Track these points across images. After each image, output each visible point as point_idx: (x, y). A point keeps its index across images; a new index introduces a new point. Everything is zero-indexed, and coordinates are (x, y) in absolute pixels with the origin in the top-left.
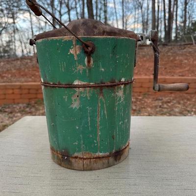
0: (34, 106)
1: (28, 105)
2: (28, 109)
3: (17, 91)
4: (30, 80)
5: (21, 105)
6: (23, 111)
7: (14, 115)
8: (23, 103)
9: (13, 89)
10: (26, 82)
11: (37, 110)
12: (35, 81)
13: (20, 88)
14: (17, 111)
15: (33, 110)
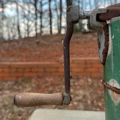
0: (21, 84)
1: (16, 83)
2: (16, 87)
3: (6, 70)
4: (18, 59)
5: (9, 83)
6: (11, 88)
7: (4, 92)
8: (11, 81)
9: (3, 68)
10: (15, 61)
11: (24, 87)
12: (22, 61)
13: (10, 67)
14: (7, 88)
15: (20, 87)
